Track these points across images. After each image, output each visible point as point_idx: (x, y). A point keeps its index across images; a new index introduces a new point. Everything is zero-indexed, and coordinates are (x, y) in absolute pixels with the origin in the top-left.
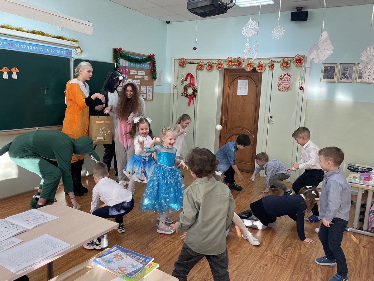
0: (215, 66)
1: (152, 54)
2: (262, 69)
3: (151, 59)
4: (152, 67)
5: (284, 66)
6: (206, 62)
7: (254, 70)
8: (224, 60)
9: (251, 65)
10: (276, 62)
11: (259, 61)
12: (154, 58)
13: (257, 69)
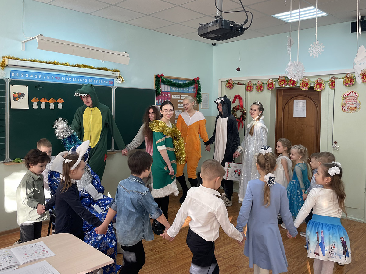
0: (265, 86)
1: (196, 77)
2: (320, 88)
3: (195, 82)
4: (196, 91)
5: (347, 83)
6: (255, 83)
7: (312, 88)
8: (276, 80)
9: (307, 84)
10: (337, 78)
11: (316, 79)
12: (198, 81)
13: (314, 88)
